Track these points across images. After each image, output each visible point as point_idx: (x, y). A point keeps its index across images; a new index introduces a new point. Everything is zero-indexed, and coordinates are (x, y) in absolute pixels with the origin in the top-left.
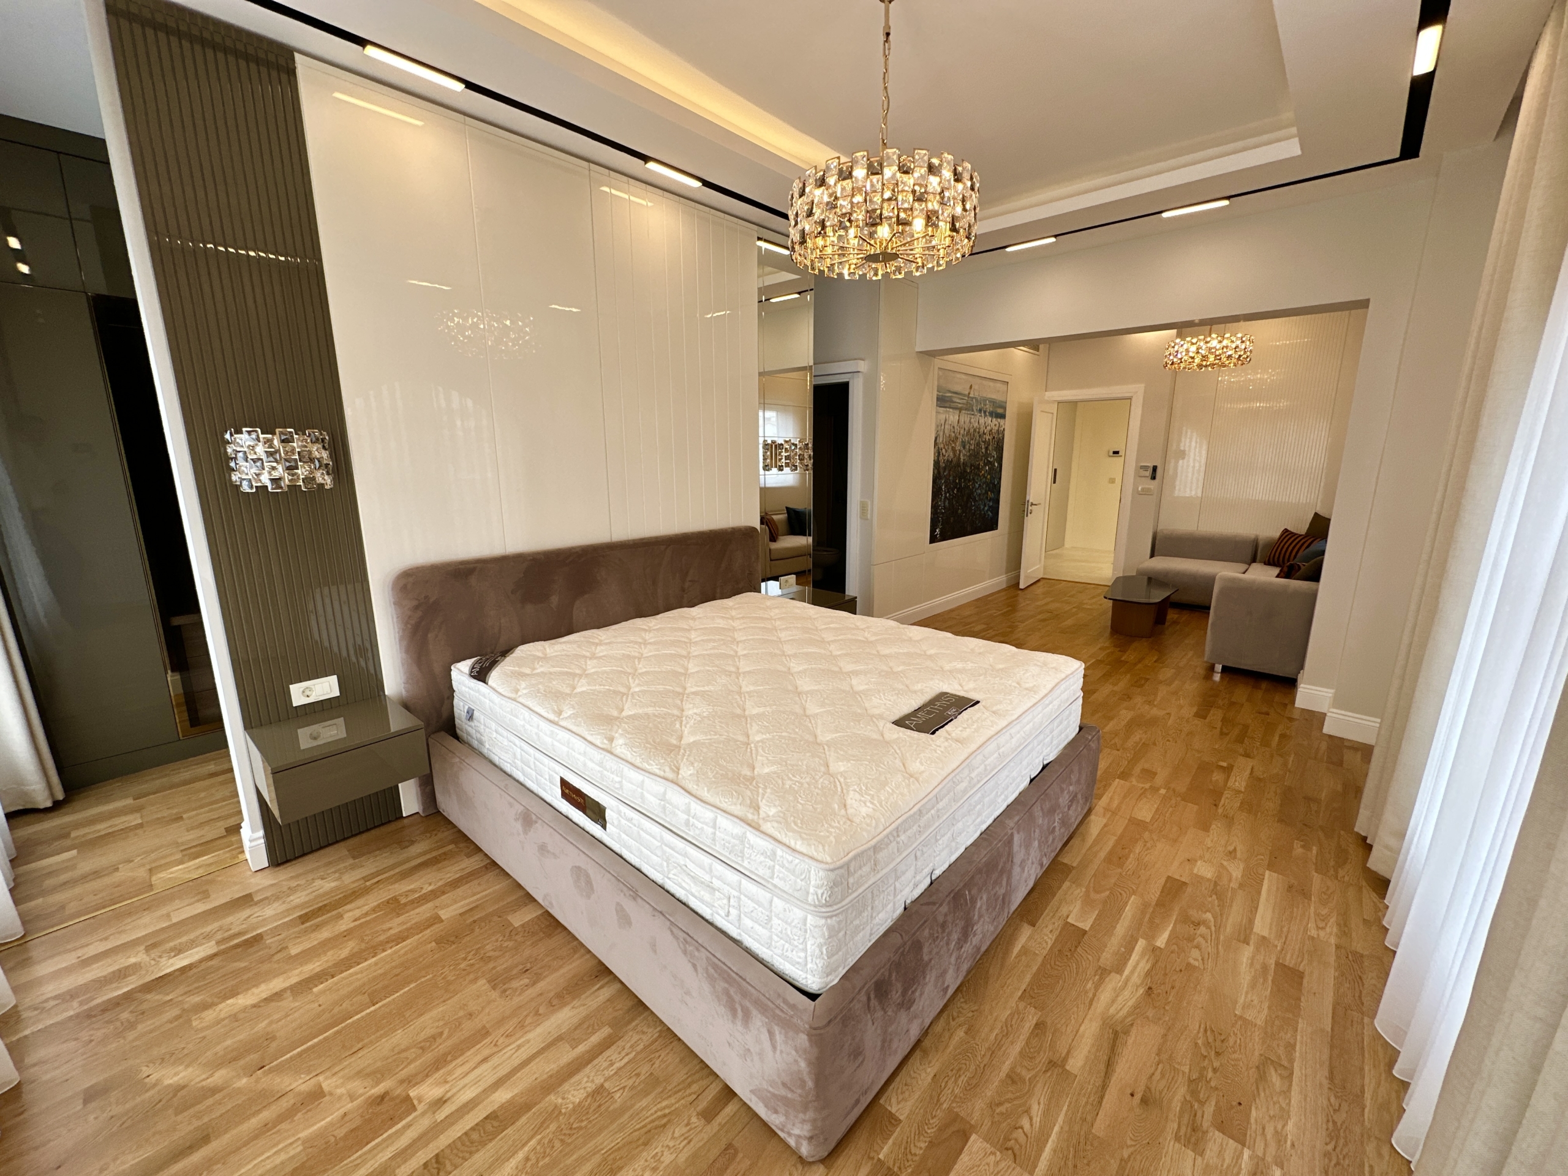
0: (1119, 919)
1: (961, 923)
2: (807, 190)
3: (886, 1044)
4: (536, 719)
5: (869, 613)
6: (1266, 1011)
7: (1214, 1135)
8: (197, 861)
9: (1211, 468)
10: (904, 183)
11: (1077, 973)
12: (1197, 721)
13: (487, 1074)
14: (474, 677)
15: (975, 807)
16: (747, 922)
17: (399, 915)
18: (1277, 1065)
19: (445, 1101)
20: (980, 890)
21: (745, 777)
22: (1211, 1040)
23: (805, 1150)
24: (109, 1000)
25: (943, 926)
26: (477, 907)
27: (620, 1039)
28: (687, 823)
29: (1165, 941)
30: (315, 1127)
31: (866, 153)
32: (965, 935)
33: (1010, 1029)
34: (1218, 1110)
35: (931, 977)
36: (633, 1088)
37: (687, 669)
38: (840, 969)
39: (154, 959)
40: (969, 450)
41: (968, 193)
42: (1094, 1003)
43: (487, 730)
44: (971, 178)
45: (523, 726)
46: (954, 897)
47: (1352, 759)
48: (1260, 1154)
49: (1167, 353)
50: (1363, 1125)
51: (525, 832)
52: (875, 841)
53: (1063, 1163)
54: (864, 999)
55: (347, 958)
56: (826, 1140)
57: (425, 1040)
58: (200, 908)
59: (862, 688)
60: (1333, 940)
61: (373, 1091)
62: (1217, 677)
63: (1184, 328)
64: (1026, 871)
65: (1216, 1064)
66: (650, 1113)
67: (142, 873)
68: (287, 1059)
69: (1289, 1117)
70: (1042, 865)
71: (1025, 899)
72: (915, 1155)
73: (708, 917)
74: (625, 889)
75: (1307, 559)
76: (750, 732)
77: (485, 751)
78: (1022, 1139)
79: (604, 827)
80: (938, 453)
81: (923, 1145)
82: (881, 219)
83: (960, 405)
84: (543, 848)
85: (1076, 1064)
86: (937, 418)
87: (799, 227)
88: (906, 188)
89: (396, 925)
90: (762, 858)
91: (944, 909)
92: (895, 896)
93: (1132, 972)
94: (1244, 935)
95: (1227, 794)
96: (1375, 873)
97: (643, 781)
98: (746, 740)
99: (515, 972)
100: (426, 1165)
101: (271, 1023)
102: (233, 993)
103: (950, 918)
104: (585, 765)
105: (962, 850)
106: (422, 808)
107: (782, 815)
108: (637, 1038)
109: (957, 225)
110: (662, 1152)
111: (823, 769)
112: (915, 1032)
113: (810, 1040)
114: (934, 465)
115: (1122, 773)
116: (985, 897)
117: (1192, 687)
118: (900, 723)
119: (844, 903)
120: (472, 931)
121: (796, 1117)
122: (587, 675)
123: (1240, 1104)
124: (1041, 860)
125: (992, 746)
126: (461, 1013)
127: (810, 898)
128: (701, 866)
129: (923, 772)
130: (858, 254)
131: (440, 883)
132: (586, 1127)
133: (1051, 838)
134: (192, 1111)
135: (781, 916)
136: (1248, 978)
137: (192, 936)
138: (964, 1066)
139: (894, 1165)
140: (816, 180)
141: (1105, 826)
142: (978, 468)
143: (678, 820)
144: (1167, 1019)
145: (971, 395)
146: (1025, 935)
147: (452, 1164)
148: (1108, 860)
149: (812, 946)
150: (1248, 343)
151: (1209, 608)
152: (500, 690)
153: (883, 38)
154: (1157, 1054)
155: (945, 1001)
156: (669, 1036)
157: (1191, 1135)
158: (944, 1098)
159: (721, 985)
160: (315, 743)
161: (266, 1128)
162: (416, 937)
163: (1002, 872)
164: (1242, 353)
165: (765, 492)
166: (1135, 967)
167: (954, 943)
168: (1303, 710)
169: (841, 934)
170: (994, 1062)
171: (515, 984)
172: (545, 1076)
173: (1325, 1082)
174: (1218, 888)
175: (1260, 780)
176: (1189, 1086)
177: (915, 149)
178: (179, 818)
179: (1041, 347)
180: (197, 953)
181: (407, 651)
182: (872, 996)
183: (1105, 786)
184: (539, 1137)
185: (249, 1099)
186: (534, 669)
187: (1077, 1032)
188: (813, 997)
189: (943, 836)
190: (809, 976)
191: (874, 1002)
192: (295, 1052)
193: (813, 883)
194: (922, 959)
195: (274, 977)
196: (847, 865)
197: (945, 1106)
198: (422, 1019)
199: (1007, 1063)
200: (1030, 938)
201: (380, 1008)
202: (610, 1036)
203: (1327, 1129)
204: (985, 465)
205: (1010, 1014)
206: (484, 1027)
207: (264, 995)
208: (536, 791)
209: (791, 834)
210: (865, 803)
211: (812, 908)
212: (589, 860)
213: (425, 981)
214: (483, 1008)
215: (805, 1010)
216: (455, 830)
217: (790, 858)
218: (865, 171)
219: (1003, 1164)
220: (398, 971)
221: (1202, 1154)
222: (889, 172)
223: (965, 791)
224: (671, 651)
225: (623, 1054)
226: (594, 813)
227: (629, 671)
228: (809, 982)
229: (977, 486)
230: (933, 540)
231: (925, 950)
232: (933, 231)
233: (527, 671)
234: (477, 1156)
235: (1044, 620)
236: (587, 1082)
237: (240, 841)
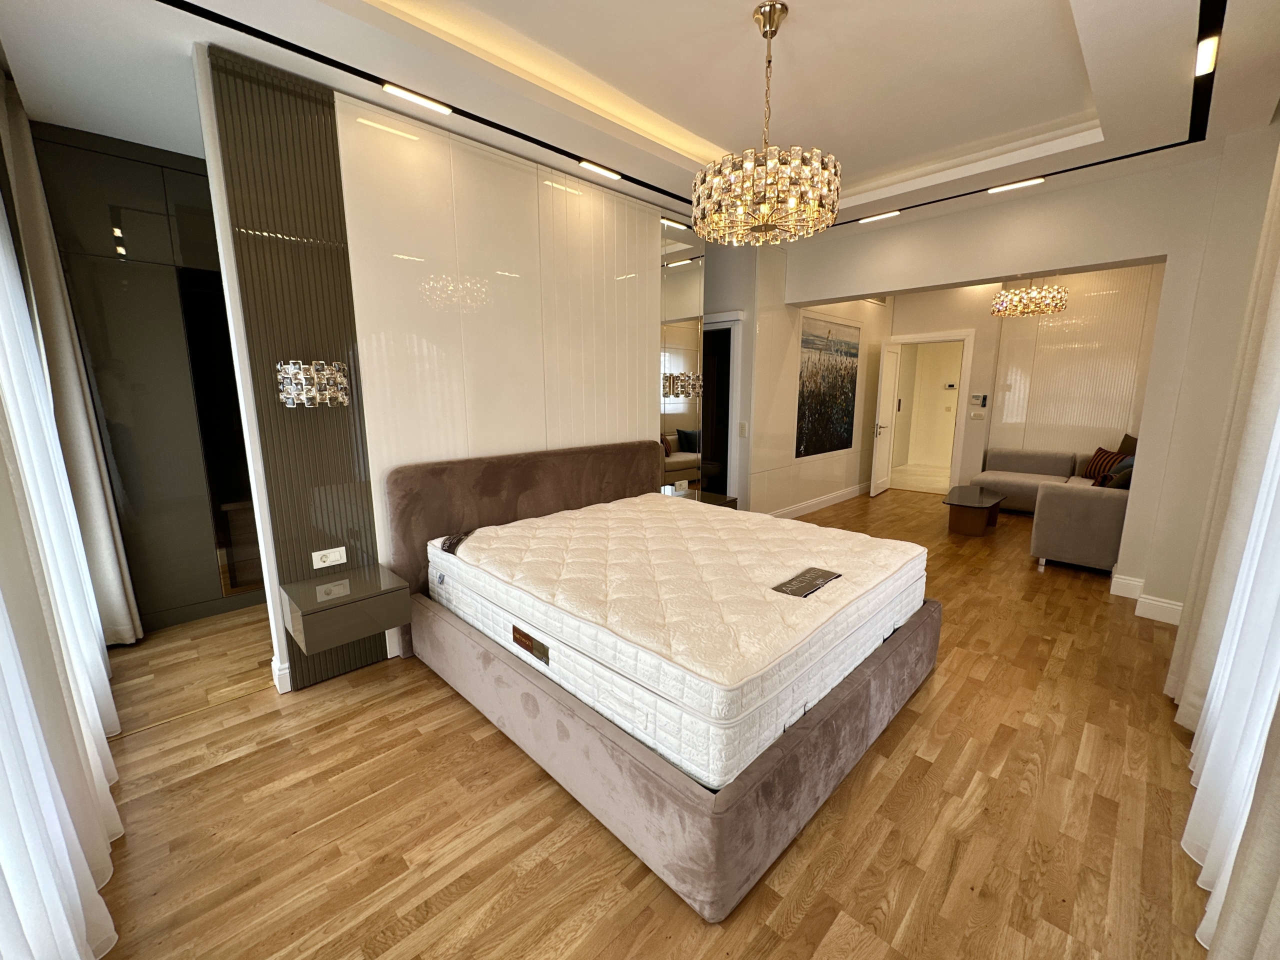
0: (960, 755)
1: (829, 747)
2: (708, 179)
3: (770, 834)
4: (494, 581)
5: (747, 509)
6: (1086, 832)
7: (1042, 922)
8: (239, 685)
9: (1032, 401)
10: (783, 172)
11: (925, 795)
12: (1024, 603)
13: (459, 846)
14: (445, 551)
15: (839, 656)
16: (662, 734)
17: (389, 729)
18: (1096, 873)
19: (430, 864)
20: (844, 722)
21: (658, 624)
22: (1038, 851)
23: (707, 913)
24: (185, 780)
25: (815, 746)
26: (446, 726)
27: (560, 825)
28: (614, 657)
29: (998, 774)
30: (336, 877)
31: (753, 150)
32: (833, 755)
33: (870, 834)
34: (1045, 905)
35: (805, 787)
36: (571, 862)
37: (607, 548)
38: (735, 771)
39: (213, 753)
40: (828, 383)
41: (832, 178)
42: (939, 819)
43: (455, 591)
44: (835, 167)
45: (484, 587)
46: (823, 725)
47: (1161, 637)
48: (1082, 940)
49: (994, 303)
50: (1170, 923)
51: (485, 668)
52: (762, 672)
53: (915, 936)
54: (754, 795)
55: (352, 759)
56: (724, 905)
57: (413, 819)
58: (243, 718)
59: (746, 563)
60: (1144, 779)
61: (376, 854)
62: (1041, 569)
63: (1008, 281)
64: (881, 711)
65: (1044, 870)
66: (584, 881)
67: (201, 692)
68: (313, 828)
69: (1106, 913)
70: (894, 710)
71: (880, 737)
72: (794, 923)
73: (630, 731)
74: (564, 709)
75: (1118, 471)
76: (660, 593)
77: (452, 607)
78: (882, 917)
79: (547, 663)
80: (803, 385)
81: (801, 917)
82: (765, 199)
83: (820, 347)
84: (499, 680)
85: (925, 862)
86: (802, 357)
87: (701, 206)
88: (785, 176)
89: (387, 736)
90: (674, 683)
91: (816, 733)
92: (777, 719)
93: (971, 796)
94: (1067, 771)
95: (1051, 662)
96: (1182, 727)
97: (579, 626)
98: (657, 598)
99: (477, 774)
100: (418, 908)
101: (299, 802)
102: (271, 779)
103: (820, 741)
104: (533, 615)
105: (828, 690)
106: (402, 652)
107: (689, 650)
108: (572, 826)
109: (824, 202)
110: (596, 909)
111: (719, 620)
112: (792, 831)
113: (713, 823)
114: (800, 395)
115: (960, 642)
116: (848, 728)
117: (1020, 576)
118: (778, 589)
119: (739, 718)
120: (444, 743)
121: (700, 886)
122: (531, 550)
123: (1064, 901)
124: (893, 705)
125: (852, 608)
126: (439, 802)
127: (713, 713)
128: (624, 690)
129: (798, 624)
130: (744, 226)
131: (418, 708)
132: (536, 888)
133: (901, 688)
134: (246, 860)
135: (689, 727)
136: (1070, 805)
137: (239, 738)
138: (833, 861)
139: (778, 930)
140: (715, 171)
141: (946, 683)
142: (836, 398)
143: (606, 656)
144: (1001, 833)
145: (830, 339)
146: (880, 764)
147: (437, 909)
148: (950, 708)
149: (714, 750)
150: (1063, 293)
151: (1033, 513)
152: (467, 560)
153: (766, 65)
154: (993, 860)
155: (816, 810)
156: (598, 826)
157: (1022, 923)
158: (817, 883)
159: (641, 781)
160: (330, 597)
161: (301, 875)
162: (402, 745)
163: (862, 710)
164: (1059, 301)
165: (664, 417)
166: (973, 793)
167: (823, 762)
168: (1117, 596)
169: (736, 743)
170: (857, 858)
171: (479, 782)
172: (503, 850)
173: (1138, 889)
174: (1044, 734)
175: (1079, 650)
176: (1020, 885)
177: (791, 146)
178: (225, 655)
179: (888, 299)
180: (243, 750)
181: (396, 530)
182: (760, 794)
183: (946, 652)
184: (501, 893)
185: (287, 854)
186: (490, 545)
187: (926, 839)
188: (714, 791)
189: (814, 676)
190: (710, 775)
191: (761, 799)
192: (318, 823)
193: (715, 700)
194: (798, 770)
195: (300, 769)
196: (741, 688)
197: (817, 889)
198: (410, 804)
199: (867, 860)
200: (885, 766)
201: (379, 795)
202: (552, 823)
203: (1139, 925)
204: (841, 395)
205: (870, 823)
206: (456, 812)
207: (293, 782)
208: (493, 638)
209: (697, 664)
210: (753, 644)
211: (714, 721)
212: (536, 688)
213: (411, 777)
214: (455, 799)
215: (708, 800)
216: (427, 669)
217: (697, 682)
218: (753, 163)
219: (866, 935)
220: (390, 769)
221: (1032, 937)
222: (771, 164)
223: (832, 641)
224: (595, 534)
225: (563, 837)
226: (540, 652)
227: (562, 547)
228: (711, 780)
229: (835, 412)
230: (798, 455)
231: (801, 764)
232: (805, 207)
233: (484, 546)
234: (455, 904)
235: (892, 522)
236: (536, 856)
237: (271, 671)
